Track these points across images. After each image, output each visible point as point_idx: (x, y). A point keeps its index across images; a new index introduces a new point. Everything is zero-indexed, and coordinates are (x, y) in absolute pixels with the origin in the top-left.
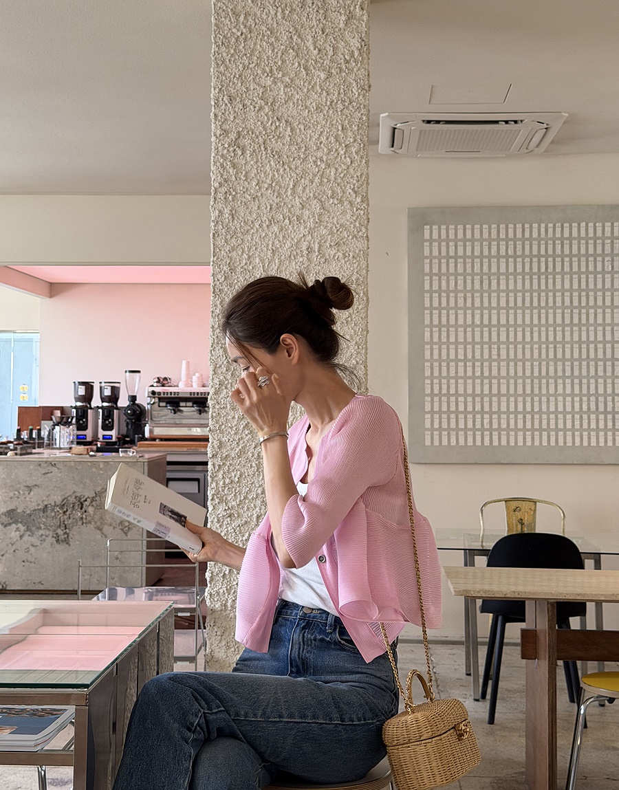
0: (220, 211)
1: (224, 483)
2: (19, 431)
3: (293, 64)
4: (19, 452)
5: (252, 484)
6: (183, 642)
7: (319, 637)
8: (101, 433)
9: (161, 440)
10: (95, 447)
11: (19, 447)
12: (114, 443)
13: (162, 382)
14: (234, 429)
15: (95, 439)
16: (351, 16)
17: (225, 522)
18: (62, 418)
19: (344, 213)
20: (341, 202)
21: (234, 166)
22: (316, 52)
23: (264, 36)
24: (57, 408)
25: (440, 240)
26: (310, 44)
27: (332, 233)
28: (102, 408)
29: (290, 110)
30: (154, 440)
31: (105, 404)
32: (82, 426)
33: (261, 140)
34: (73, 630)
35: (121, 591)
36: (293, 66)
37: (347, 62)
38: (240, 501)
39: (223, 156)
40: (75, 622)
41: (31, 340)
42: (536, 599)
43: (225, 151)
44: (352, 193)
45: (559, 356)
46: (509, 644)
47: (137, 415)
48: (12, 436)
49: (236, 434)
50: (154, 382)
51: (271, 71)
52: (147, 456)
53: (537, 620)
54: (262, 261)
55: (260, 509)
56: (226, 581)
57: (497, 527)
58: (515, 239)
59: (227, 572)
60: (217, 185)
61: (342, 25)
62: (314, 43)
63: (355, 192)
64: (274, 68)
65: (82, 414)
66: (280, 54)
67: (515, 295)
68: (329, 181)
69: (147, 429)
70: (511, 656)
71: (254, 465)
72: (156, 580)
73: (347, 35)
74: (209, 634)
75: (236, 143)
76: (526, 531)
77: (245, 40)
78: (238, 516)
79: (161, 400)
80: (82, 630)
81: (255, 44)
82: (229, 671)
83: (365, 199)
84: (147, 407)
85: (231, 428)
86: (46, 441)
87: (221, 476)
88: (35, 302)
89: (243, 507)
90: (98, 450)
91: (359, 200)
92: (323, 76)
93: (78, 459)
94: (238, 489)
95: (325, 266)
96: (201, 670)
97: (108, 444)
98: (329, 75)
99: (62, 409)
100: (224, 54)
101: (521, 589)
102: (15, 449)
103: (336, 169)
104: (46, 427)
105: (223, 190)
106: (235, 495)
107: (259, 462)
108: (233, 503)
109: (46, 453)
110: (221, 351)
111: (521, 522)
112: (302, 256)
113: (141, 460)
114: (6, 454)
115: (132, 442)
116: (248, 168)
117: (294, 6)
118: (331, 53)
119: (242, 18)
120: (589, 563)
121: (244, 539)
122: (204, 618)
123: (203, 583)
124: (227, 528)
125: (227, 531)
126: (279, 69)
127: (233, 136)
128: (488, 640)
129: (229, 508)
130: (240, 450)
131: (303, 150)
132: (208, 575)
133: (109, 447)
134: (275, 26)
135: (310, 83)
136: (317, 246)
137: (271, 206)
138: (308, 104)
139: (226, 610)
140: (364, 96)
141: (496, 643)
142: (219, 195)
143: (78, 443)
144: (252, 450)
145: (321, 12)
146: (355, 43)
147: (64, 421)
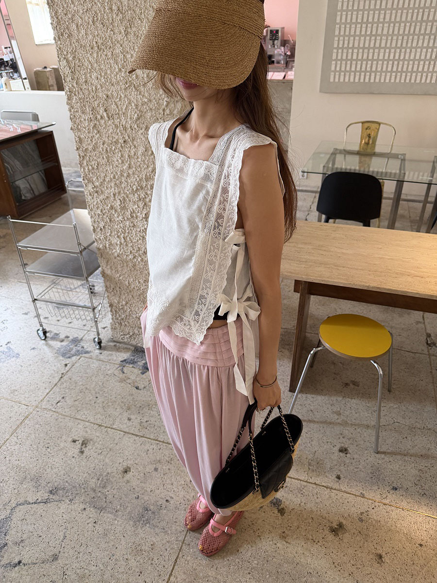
1: (88, 169)
5: (106, 171)
14: (87, 129)
17: (95, 196)
38: (101, 182)
49: (89, 132)
55: (115, 189)
56: (103, 233)
59: (102, 228)
71: (105, 157)
78: (102, 192)
87: (85, 164)
89: (103, 187)
94: (98, 174)
106: (97, 178)
107: (108, 156)
108: (97, 184)
110: (65, 61)
121: (108, 208)
124: (97, 200)
125: (97, 202)
129: (95, 187)
130: (93, 145)
144: (102, 146)
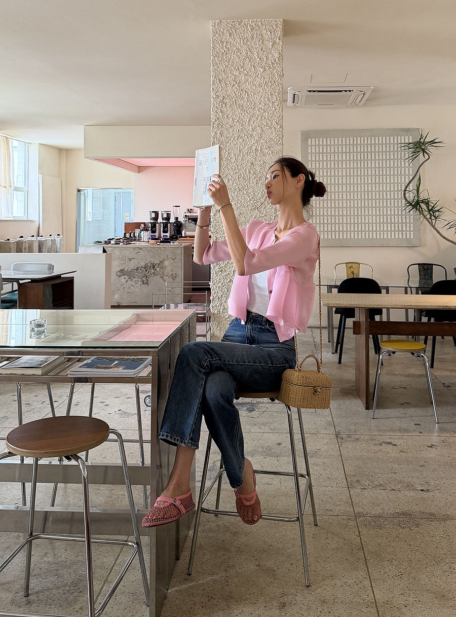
0: (215, 133)
2: (125, 233)
3: (248, 65)
4: (125, 243)
6: (200, 328)
7: (259, 327)
8: (162, 234)
9: (190, 237)
10: (159, 241)
11: (125, 241)
12: (168, 239)
13: (190, 211)
15: (160, 237)
16: (274, 43)
18: (144, 228)
19: (272, 133)
20: (270, 128)
21: (222, 112)
22: (259, 59)
23: (235, 52)
24: (142, 223)
25: (315, 145)
26: (256, 56)
27: (266, 142)
28: (163, 223)
29: (247, 86)
30: (187, 237)
31: (164, 221)
32: (153, 232)
33: (234, 100)
34: (151, 323)
35: (172, 306)
36: (248, 66)
37: (273, 64)
39: (216, 107)
40: (152, 320)
41: (130, 192)
42: (359, 308)
43: (218, 105)
44: (275, 124)
45: (370, 197)
46: (347, 328)
47: (179, 226)
48: (122, 236)
50: (186, 211)
51: (238, 68)
52: (183, 244)
53: (360, 317)
54: (235, 155)
57: (342, 275)
58: (350, 145)
60: (214, 121)
61: (270, 47)
62: (258, 55)
63: (277, 124)
64: (240, 67)
65: (154, 226)
66: (242, 60)
67: (350, 170)
68: (265, 118)
69: (183, 232)
70: (349, 333)
72: (188, 300)
73: (273, 52)
74: (212, 324)
75: (222, 101)
76: (355, 277)
77: (226, 54)
79: (189, 219)
80: (154, 323)
81: (231, 56)
82: (220, 341)
83: (281, 127)
84: (183, 222)
85: (221, 231)
86: (137, 238)
88: (132, 175)
90: (161, 242)
91: (279, 127)
92: (262, 70)
93: (152, 246)
95: (264, 157)
96: (208, 340)
97: (165, 239)
98: (265, 70)
99: (144, 223)
100: (217, 61)
101: (353, 303)
102: (123, 242)
103: (268, 113)
104: (137, 231)
105: (217, 123)
109: (137, 244)
111: (353, 273)
112: (253, 153)
113: (181, 246)
114: (119, 244)
115: (177, 239)
116: (228, 112)
117: (248, 38)
118: (265, 60)
119: (225, 44)
120: (384, 291)
122: (210, 317)
123: (209, 302)
126: (242, 67)
127: (221, 98)
128: (338, 326)
131: (253, 104)
132: (211, 298)
133: (166, 241)
134: (240, 47)
135: (256, 74)
136: (260, 148)
137: (239, 130)
138: (255, 83)
139: (220, 313)
140: (281, 79)
141: (342, 328)
142: (215, 125)
143: (152, 239)
145: (261, 41)
146: (276, 55)
147: (146, 229)
